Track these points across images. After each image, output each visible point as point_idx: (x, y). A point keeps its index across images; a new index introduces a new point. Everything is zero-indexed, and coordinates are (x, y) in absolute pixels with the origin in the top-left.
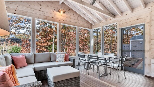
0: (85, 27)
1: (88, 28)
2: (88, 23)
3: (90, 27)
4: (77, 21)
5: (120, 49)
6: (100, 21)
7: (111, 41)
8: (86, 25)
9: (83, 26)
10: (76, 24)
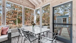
0: (30, 7)
1: (32, 8)
2: (32, 5)
3: (33, 8)
4: (22, 2)
5: (52, 23)
6: (39, 3)
7: (48, 18)
8: (30, 6)
9: (28, 6)
10: (22, 4)
